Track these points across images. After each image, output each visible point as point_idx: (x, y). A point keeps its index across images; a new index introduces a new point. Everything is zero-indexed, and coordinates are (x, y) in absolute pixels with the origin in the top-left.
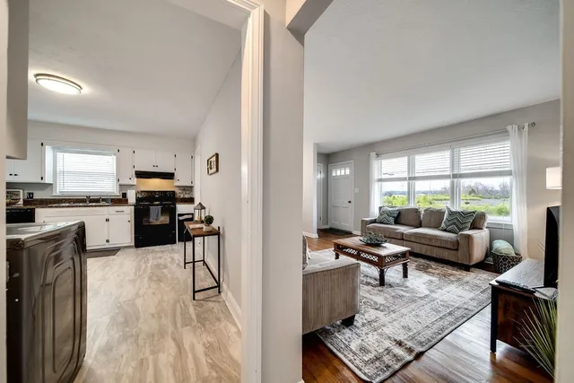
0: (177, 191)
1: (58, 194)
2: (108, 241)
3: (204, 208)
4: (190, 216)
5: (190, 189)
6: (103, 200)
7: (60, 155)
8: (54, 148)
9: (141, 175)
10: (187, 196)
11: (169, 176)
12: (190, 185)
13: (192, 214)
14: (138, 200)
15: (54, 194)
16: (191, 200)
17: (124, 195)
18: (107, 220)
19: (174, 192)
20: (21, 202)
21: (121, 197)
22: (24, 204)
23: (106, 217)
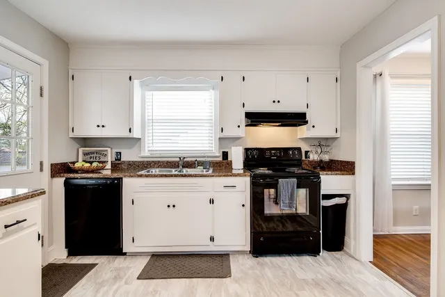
1: (147, 154)
2: (212, 239)
6: (200, 164)
7: (148, 94)
8: (142, 84)
15: (142, 155)
17: (225, 155)
18: (212, 201)
19: (299, 149)
20: (109, 166)
21: (221, 159)
22: (112, 170)
23: (210, 196)
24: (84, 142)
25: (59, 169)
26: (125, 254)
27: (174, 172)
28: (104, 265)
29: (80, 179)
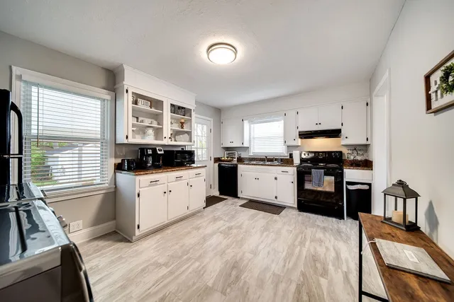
0: (345, 151)
2: (276, 198)
3: (415, 195)
4: (366, 187)
5: (365, 148)
6: (276, 160)
7: (252, 125)
8: (249, 122)
9: (306, 135)
10: (359, 158)
11: (335, 133)
12: (364, 142)
13: (370, 185)
14: (302, 160)
15: (249, 155)
16: (367, 165)
17: (291, 155)
18: (276, 179)
19: (341, 152)
20: (236, 160)
21: (288, 157)
22: (238, 161)
23: (275, 175)
24: (227, 149)
25: (217, 160)
26: (239, 198)
27: (262, 163)
28: (230, 200)
29: (223, 164)
